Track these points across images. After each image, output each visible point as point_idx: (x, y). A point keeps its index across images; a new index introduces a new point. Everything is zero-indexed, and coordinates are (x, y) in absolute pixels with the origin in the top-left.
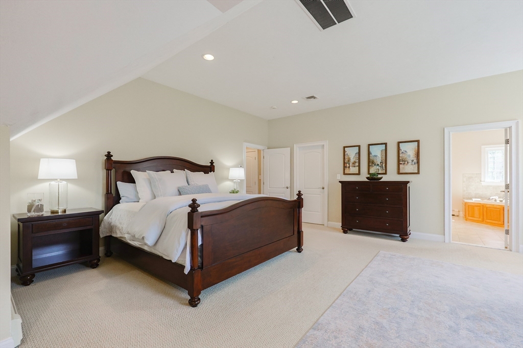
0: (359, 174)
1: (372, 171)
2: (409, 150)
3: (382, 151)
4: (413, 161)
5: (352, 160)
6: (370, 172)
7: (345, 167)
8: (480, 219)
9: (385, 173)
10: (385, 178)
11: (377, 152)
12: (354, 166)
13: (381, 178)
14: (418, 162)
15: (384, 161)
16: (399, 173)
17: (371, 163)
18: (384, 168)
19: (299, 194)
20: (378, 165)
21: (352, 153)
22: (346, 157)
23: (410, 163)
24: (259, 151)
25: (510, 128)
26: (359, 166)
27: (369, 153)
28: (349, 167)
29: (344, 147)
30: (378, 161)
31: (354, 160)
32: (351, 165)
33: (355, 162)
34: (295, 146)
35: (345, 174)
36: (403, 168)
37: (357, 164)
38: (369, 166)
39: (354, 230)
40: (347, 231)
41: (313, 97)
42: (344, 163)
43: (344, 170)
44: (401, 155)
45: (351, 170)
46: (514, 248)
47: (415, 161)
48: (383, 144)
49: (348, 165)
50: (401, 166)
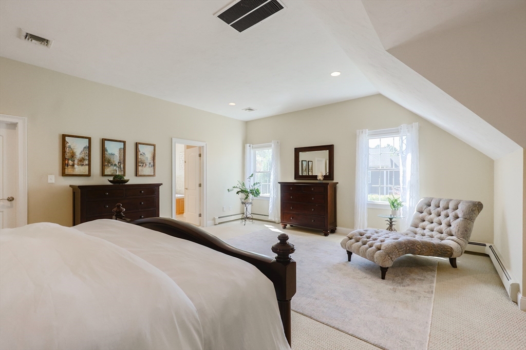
0: (89, 175)
1: (108, 171)
2: (146, 151)
3: (120, 149)
4: (150, 163)
5: (78, 155)
6: (107, 174)
7: (64, 164)
9: (124, 175)
11: (113, 149)
12: (82, 165)
14: (154, 165)
15: (122, 161)
17: (105, 162)
18: (122, 169)
20: (115, 165)
22: (67, 150)
23: (147, 166)
25: (203, 147)
26: (89, 165)
27: (104, 149)
28: (73, 165)
29: (64, 136)
30: (116, 160)
31: (82, 156)
32: (76, 162)
33: (83, 159)
35: (64, 175)
36: (142, 170)
37: (87, 162)
38: (103, 166)
42: (64, 159)
43: (63, 169)
44: (139, 157)
45: (76, 169)
47: (152, 164)
48: (120, 141)
49: (71, 162)
50: (140, 168)
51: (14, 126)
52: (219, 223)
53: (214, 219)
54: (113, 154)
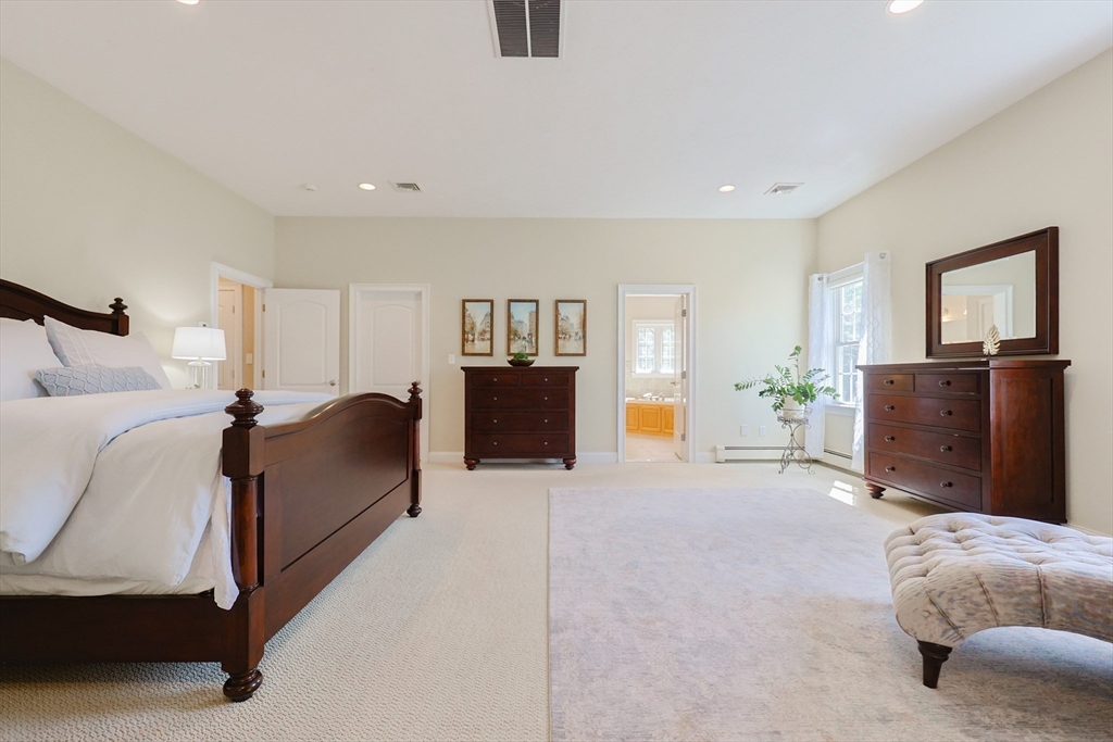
0: (491, 354)
1: (515, 349)
2: (571, 314)
3: (531, 313)
4: (577, 334)
5: (479, 327)
6: (512, 351)
7: (464, 340)
8: (635, 428)
9: (536, 354)
10: (538, 362)
11: (522, 313)
12: (483, 340)
13: (532, 362)
14: (584, 337)
15: (534, 332)
16: (557, 354)
17: (512, 334)
18: (534, 344)
19: (415, 390)
20: (524, 338)
21: (478, 314)
22: (467, 320)
23: (573, 338)
24: (247, 291)
25: (688, 294)
26: (491, 339)
27: (509, 316)
28: (473, 341)
29: (464, 301)
30: (525, 330)
31: (483, 327)
32: (476, 336)
33: (484, 332)
34: (351, 288)
35: (464, 354)
36: (564, 346)
37: (488, 336)
38: (509, 340)
39: (482, 461)
40: (473, 464)
41: (413, 186)
42: (464, 332)
43: (463, 346)
44: (560, 324)
45: (476, 346)
46: (691, 460)
47: (581, 334)
48: (531, 301)
49: (470, 337)
50: (560, 342)
51: (419, 295)
52: (727, 461)
53: (714, 450)
54: (521, 322)
